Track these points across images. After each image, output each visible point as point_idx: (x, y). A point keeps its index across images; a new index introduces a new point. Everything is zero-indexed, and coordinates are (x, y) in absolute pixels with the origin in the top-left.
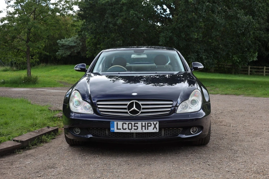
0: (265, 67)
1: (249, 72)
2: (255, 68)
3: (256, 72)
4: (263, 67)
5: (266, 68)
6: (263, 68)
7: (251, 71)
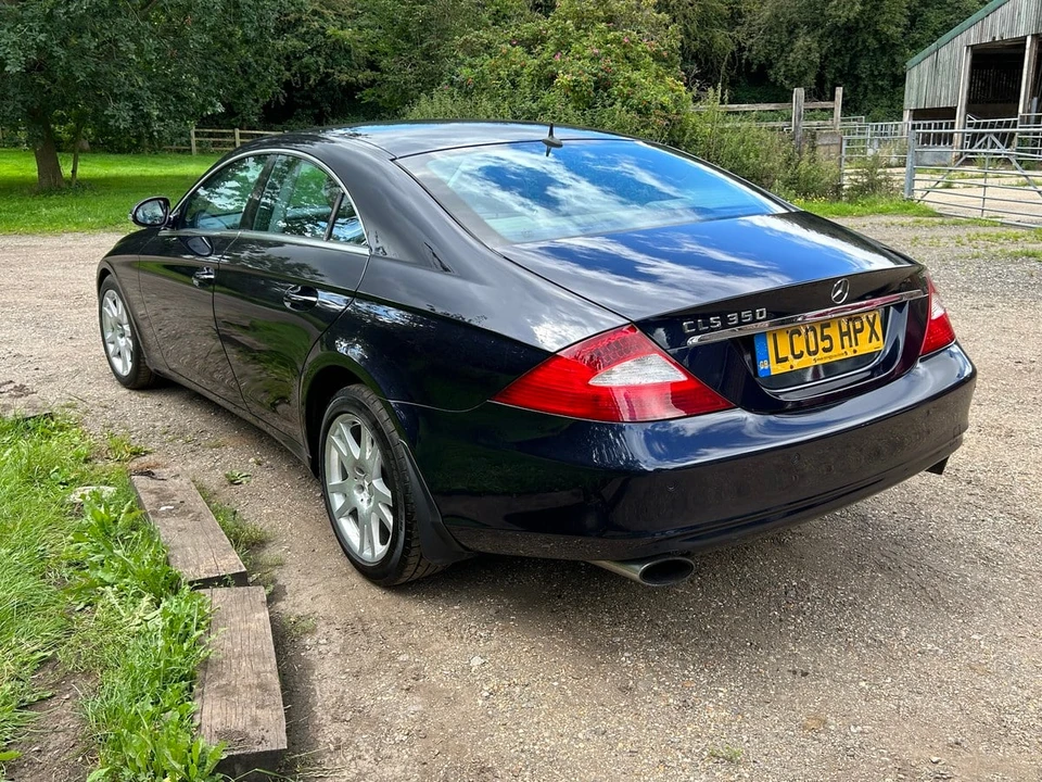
0: (237, 131)
1: (194, 148)
2: (210, 135)
3: (214, 144)
4: (231, 131)
5: (240, 134)
6: (233, 135)
7: (199, 144)
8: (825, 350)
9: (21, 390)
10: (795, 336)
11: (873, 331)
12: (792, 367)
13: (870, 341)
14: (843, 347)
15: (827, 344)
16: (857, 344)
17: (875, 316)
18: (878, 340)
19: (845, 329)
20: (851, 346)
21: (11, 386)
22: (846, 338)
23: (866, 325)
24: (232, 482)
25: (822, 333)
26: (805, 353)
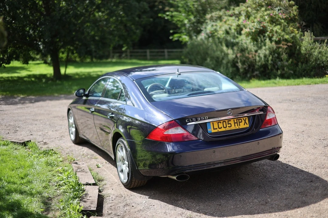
8: (229, 127)
9: (45, 143)
10: (219, 123)
11: (245, 122)
12: (218, 131)
13: (244, 125)
14: (235, 126)
15: (230, 125)
16: (240, 125)
17: (246, 119)
18: (247, 124)
19: (236, 121)
20: (238, 126)
21: (43, 142)
22: (236, 124)
23: (243, 120)
24: (98, 167)
25: (228, 122)
26: (223, 127)
